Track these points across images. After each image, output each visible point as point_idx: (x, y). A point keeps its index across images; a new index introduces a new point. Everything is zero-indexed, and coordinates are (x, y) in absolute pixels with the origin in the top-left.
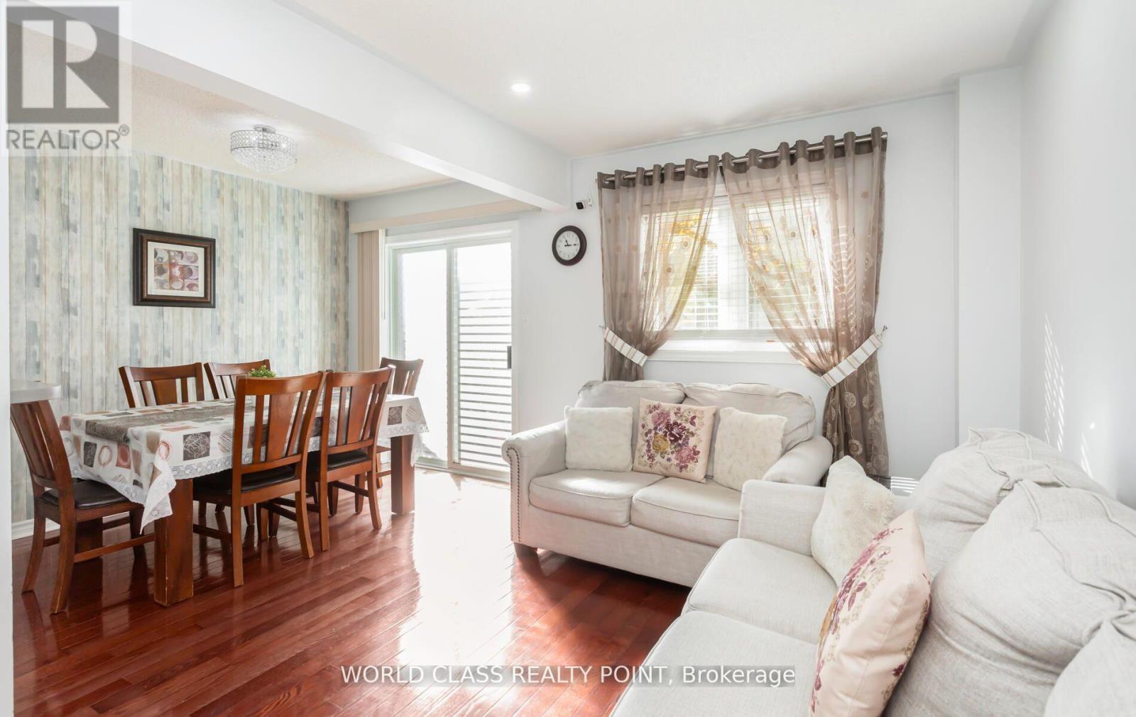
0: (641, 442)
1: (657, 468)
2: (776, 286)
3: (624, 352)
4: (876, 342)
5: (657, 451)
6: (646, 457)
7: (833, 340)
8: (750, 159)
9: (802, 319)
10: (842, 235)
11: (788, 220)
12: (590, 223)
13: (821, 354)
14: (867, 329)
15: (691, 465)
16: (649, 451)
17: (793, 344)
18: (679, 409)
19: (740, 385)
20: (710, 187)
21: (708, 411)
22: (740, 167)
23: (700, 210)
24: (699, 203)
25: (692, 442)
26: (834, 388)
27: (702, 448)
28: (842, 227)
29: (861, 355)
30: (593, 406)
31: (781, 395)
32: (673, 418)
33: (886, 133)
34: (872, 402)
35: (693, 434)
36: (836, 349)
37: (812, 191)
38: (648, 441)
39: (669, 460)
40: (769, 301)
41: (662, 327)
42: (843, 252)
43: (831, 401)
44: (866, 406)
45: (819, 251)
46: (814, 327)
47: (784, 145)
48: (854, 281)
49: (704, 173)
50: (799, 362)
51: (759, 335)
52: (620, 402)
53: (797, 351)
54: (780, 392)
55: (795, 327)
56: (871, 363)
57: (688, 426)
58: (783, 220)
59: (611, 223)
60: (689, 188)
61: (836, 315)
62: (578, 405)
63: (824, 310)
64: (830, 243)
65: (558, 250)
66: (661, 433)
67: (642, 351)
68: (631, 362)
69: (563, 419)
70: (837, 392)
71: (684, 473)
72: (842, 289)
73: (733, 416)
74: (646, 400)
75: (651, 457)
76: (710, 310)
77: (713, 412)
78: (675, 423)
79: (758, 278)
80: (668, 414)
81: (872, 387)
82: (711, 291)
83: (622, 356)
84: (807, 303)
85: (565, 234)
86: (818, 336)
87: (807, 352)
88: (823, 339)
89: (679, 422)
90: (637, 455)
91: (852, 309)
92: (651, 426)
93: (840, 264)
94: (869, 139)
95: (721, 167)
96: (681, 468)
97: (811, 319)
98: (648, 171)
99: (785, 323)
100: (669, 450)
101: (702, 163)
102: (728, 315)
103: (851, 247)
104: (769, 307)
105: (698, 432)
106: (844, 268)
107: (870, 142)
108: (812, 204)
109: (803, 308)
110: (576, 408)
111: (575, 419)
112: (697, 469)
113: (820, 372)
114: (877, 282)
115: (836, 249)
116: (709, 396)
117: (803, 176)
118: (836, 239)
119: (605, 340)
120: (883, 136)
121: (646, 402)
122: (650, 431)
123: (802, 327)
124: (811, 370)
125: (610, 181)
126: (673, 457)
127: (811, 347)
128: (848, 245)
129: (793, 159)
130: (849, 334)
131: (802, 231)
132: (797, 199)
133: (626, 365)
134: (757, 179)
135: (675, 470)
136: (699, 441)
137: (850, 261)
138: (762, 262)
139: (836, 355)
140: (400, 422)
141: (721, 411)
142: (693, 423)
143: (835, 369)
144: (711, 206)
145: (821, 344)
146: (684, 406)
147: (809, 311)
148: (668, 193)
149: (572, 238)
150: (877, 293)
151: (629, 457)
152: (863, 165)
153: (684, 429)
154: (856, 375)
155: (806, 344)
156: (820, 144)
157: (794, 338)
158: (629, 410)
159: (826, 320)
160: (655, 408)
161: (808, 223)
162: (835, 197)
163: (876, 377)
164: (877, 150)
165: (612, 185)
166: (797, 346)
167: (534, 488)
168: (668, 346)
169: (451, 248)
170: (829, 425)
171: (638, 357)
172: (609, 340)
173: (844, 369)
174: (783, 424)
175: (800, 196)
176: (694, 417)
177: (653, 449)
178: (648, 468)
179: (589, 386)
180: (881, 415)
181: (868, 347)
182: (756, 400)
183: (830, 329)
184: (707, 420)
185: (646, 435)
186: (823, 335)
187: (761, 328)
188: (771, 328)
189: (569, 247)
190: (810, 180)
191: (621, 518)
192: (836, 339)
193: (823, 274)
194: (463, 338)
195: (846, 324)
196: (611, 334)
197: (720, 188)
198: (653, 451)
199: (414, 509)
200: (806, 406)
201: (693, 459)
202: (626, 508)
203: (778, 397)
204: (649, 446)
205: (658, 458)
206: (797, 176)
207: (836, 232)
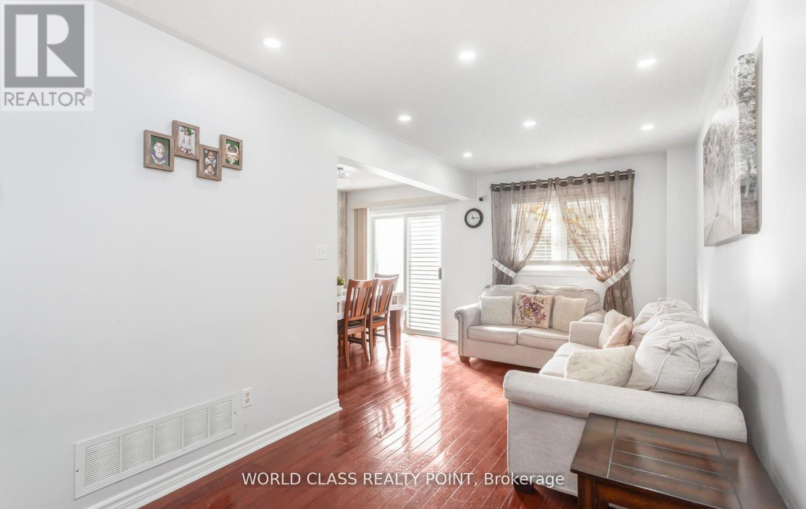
0: (517, 312)
1: (525, 323)
2: (581, 240)
3: (504, 271)
4: (629, 266)
5: (525, 316)
6: (520, 319)
7: (609, 265)
8: (569, 181)
9: (594, 256)
10: (613, 217)
11: (587, 209)
12: (486, 208)
13: (603, 272)
14: (625, 261)
15: (542, 321)
16: (521, 315)
17: (589, 268)
18: (535, 297)
19: (565, 286)
20: (549, 192)
21: (549, 297)
22: (564, 184)
23: (544, 203)
24: (543, 199)
25: (542, 311)
26: (609, 288)
27: (547, 314)
28: (613, 213)
29: (622, 273)
30: (493, 295)
31: (584, 291)
32: (533, 301)
33: (634, 171)
34: (627, 294)
35: (543, 308)
36: (610, 269)
37: (599, 195)
38: (521, 311)
39: (531, 319)
40: (578, 247)
41: (523, 259)
42: (614, 225)
43: (608, 294)
44: (624, 296)
45: (602, 225)
46: (600, 259)
47: (586, 175)
48: (619, 238)
49: (545, 186)
50: (593, 276)
51: (573, 263)
52: (506, 293)
53: (592, 271)
54: (583, 289)
55: (590, 259)
56: (627, 276)
57: (540, 304)
58: (585, 209)
59: (498, 208)
60: (538, 192)
61: (610, 254)
62: (484, 295)
63: (604, 251)
64: (608, 221)
65: (468, 220)
66: (527, 307)
67: (513, 270)
68: (508, 276)
69: (478, 302)
70: (611, 290)
71: (539, 325)
72: (613, 242)
73: (562, 299)
74: (519, 293)
75: (523, 319)
76: (547, 251)
77: (551, 298)
78: (534, 303)
79: (572, 236)
80: (530, 299)
81: (627, 288)
82: (548, 242)
83: (502, 273)
84: (597, 248)
85: (472, 212)
86: (601, 264)
87: (596, 271)
88: (604, 265)
89: (536, 302)
90: (515, 318)
91: (618, 251)
92: (522, 304)
93: (612, 231)
94: (626, 174)
95: (554, 184)
96: (538, 323)
97: (598, 256)
98: (516, 184)
99: (585, 258)
100: (531, 315)
101: (544, 181)
102: (557, 253)
103: (618, 223)
104: (577, 250)
105: (545, 307)
106: (614, 232)
107: (626, 175)
108: (599, 201)
109: (594, 250)
110: (483, 296)
111: (485, 302)
112: (545, 323)
113: (603, 280)
114: (630, 239)
115: (611, 224)
116: (549, 291)
117: (594, 189)
118: (610, 219)
119: (493, 265)
120: (633, 173)
121: (518, 294)
122: (522, 307)
123: (593, 260)
124: (598, 279)
125: (497, 188)
126: (533, 318)
127: (598, 269)
128: (616, 222)
129: (590, 181)
130: (616, 263)
131: (594, 214)
132: (591, 199)
133: (505, 277)
134: (571, 189)
135: (534, 324)
136: (546, 310)
137: (617, 229)
138: (574, 229)
139: (610, 272)
140: (396, 304)
141: (556, 297)
142: (543, 303)
143: (609, 279)
144: (549, 201)
145: (603, 268)
146: (538, 295)
147: (597, 252)
148: (527, 194)
149: (476, 215)
150: (630, 244)
151: (511, 320)
152: (623, 185)
153: (538, 305)
154: (620, 282)
155: (596, 267)
156: (603, 175)
157: (589, 264)
158: (511, 297)
159: (606, 257)
160: (524, 296)
161: (597, 210)
162: (610, 199)
163: (629, 283)
164: (630, 179)
165: (498, 190)
166: (592, 268)
167: (470, 331)
168: (526, 268)
169: (406, 217)
170: (607, 305)
171: (511, 274)
172: (496, 265)
173: (614, 279)
174: (585, 303)
175: (593, 198)
176: (543, 300)
177: (525, 314)
178: (521, 324)
179: (488, 287)
180: (632, 300)
181: (626, 269)
182: (573, 292)
183: (607, 261)
184: (550, 302)
185: (520, 308)
186: (604, 263)
187: (573, 260)
188: (579, 260)
189: (474, 219)
190: (598, 190)
191: (513, 341)
192: (610, 265)
193: (604, 235)
194: (412, 260)
195: (616, 259)
196: (497, 262)
197: (554, 192)
198: (523, 316)
199: (400, 345)
200: (596, 295)
201: (543, 318)
202: (515, 338)
203: (583, 291)
204: (521, 313)
205: (526, 319)
206: (592, 189)
207: (610, 215)
